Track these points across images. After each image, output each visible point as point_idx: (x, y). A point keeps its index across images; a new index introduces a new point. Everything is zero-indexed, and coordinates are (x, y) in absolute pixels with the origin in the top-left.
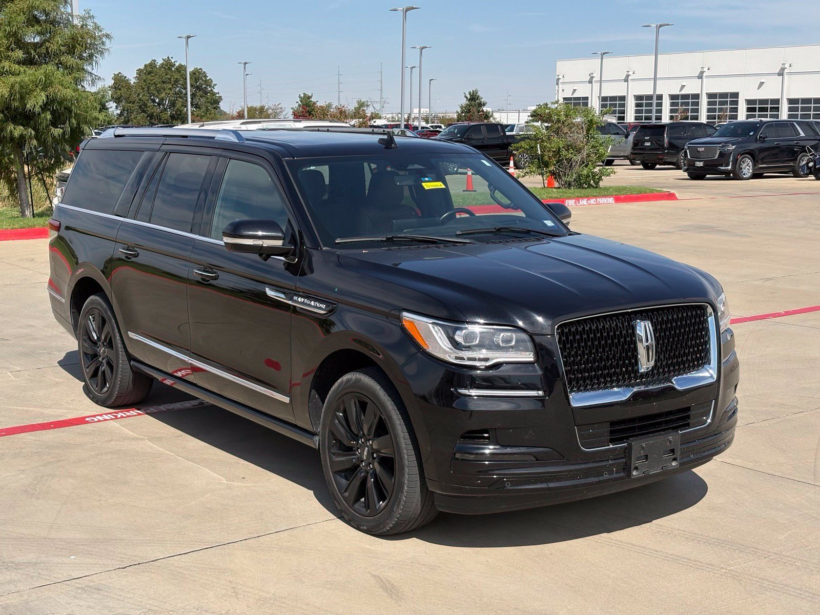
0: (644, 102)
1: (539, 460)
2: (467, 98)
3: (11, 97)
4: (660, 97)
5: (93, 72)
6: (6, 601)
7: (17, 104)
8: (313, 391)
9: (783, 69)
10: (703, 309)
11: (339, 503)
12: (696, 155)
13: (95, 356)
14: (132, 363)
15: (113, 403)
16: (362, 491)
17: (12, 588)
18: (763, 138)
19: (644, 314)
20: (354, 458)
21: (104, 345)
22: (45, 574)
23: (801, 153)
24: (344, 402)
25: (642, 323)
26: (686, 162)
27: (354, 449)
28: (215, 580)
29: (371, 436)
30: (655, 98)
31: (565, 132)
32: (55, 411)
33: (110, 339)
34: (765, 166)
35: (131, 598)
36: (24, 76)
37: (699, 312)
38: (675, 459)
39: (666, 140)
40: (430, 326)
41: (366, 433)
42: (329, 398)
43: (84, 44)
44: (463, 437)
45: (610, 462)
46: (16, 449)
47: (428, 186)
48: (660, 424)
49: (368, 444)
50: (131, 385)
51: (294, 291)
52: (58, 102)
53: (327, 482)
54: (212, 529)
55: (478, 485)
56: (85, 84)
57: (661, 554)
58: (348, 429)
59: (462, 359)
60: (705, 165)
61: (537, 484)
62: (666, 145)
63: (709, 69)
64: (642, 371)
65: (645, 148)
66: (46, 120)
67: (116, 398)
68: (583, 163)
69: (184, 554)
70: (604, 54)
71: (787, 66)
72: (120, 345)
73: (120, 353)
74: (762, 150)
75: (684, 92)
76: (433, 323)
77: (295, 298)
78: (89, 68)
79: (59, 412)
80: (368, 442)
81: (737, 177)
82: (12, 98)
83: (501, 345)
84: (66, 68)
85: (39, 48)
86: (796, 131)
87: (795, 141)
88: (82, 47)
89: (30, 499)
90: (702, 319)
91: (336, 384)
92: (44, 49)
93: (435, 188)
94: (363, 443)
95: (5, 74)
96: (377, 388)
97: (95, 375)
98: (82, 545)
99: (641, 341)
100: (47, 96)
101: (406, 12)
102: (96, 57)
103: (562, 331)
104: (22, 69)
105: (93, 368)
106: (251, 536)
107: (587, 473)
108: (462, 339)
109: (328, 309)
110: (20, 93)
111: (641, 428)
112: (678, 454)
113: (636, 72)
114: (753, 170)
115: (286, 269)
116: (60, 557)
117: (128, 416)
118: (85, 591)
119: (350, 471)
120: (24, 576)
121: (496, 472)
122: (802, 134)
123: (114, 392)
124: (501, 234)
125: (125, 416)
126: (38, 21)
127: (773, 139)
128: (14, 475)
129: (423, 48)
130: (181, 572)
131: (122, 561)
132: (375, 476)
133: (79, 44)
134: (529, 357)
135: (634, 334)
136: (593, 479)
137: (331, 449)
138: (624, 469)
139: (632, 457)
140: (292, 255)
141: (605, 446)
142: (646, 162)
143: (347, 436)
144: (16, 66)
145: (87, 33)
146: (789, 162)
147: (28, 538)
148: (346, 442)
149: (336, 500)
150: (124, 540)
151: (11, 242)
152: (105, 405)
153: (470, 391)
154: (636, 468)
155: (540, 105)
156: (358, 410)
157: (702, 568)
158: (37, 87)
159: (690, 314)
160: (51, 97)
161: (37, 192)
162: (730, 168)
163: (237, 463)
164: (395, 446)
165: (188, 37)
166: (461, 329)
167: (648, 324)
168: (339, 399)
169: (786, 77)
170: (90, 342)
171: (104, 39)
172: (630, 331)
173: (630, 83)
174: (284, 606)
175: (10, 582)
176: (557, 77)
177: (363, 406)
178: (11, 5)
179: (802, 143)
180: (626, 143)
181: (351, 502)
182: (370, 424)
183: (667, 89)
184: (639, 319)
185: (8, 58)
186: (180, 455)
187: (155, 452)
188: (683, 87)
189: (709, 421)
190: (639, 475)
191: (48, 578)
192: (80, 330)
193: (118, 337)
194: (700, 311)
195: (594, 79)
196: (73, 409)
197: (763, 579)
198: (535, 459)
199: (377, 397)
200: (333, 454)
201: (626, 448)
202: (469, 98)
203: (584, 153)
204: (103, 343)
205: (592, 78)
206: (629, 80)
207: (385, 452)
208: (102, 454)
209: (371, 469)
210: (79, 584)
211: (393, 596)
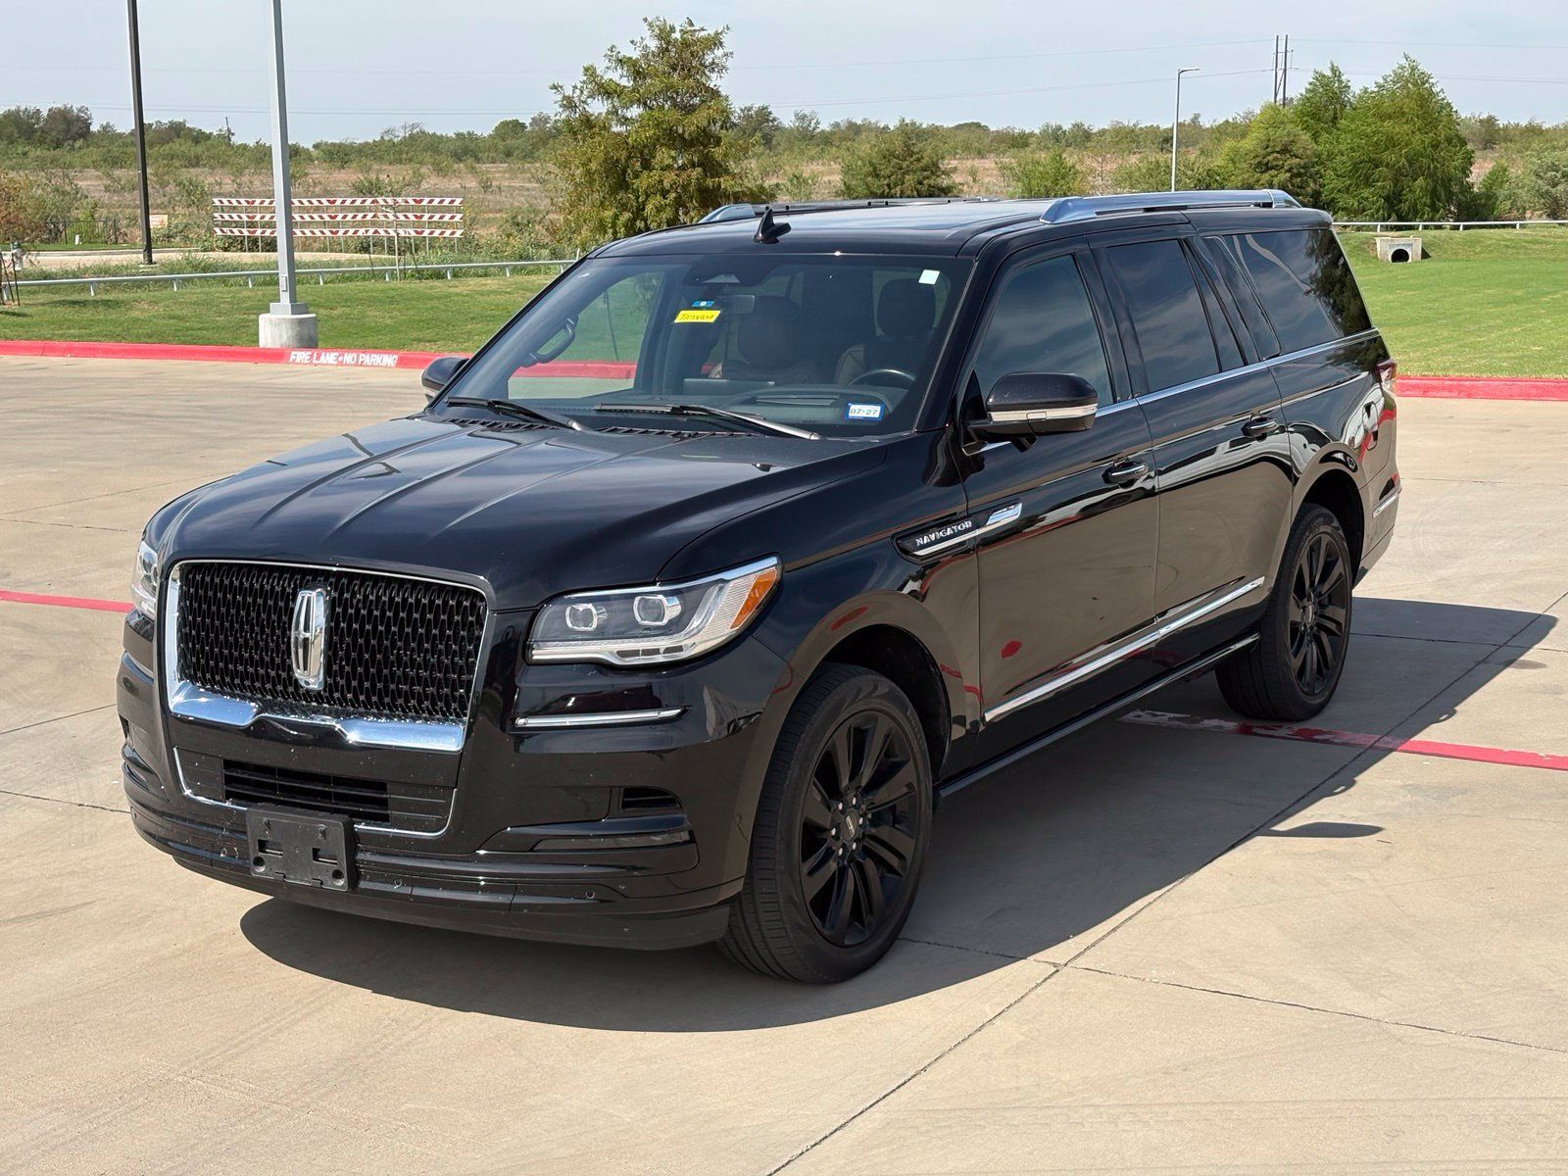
38: (339, 872)
48: (325, 796)
107: (195, 838)
111: (285, 790)
112: (342, 865)
136: (204, 852)
141: (218, 801)
154: (262, 861)
189: (445, 828)
190: (268, 875)
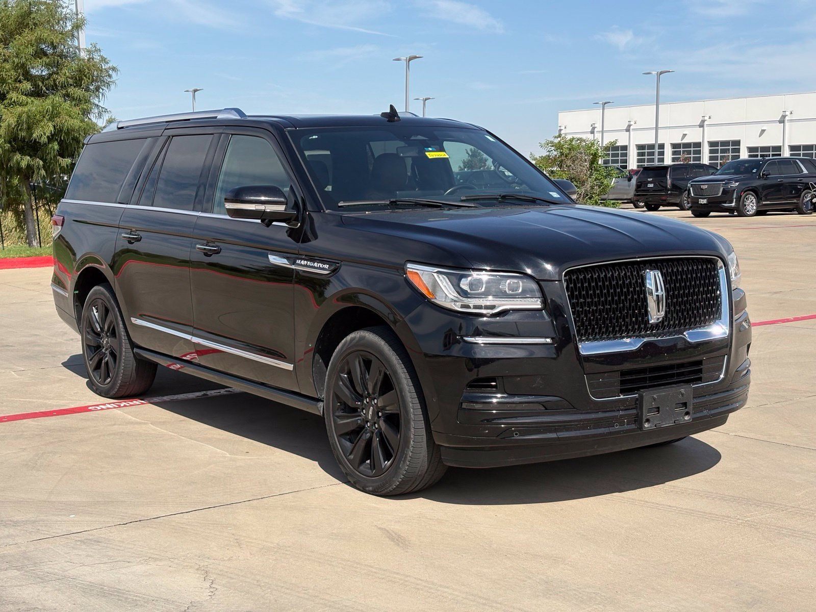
0: (646, 151)
1: (547, 408)
2: (469, 154)
3: (18, 127)
4: (662, 146)
5: (100, 104)
6: (3, 551)
7: (24, 134)
8: (317, 356)
9: (784, 117)
10: (713, 264)
11: (344, 466)
12: (700, 193)
13: (98, 347)
14: (135, 350)
15: (116, 393)
16: (367, 453)
17: (10, 541)
18: (767, 175)
19: (653, 265)
20: (359, 419)
21: (107, 336)
22: (44, 529)
23: (804, 190)
24: (348, 363)
25: (651, 272)
26: (689, 200)
27: (359, 410)
28: (218, 533)
29: (376, 395)
30: (657, 147)
31: (569, 165)
32: (58, 402)
33: (114, 329)
34: (769, 202)
35: (132, 549)
36: (31, 105)
37: (709, 266)
38: (687, 413)
39: (669, 182)
40: (435, 275)
41: (371, 391)
42: (333, 360)
43: (91, 76)
44: (470, 385)
45: (621, 413)
46: (18, 432)
47: (431, 155)
48: (672, 376)
49: (373, 403)
50: (134, 374)
51: (297, 254)
52: (65, 133)
53: (332, 447)
54: (215, 493)
55: (486, 435)
56: (92, 116)
57: (675, 508)
58: (352, 390)
59: (468, 307)
60: (709, 202)
61: (547, 433)
62: (668, 187)
63: (710, 118)
64: (652, 322)
65: (648, 190)
66: (54, 150)
67: (119, 388)
68: (587, 195)
69: (187, 512)
70: (605, 103)
71: (788, 113)
72: (123, 333)
73: (123, 341)
74: (765, 187)
75: (686, 141)
76: (437, 272)
77: (298, 262)
78: (96, 101)
79: (62, 402)
80: (373, 401)
81: (742, 214)
82: (20, 127)
83: (508, 292)
84: (73, 99)
85: (46, 80)
86: (799, 168)
87: (798, 178)
88: (89, 79)
89: (30, 471)
90: (713, 273)
91: (340, 345)
92: (51, 81)
93: (439, 157)
94: (367, 403)
95: (13, 105)
96: (381, 343)
97: (97, 367)
98: (83, 506)
99: (651, 294)
100: (54, 126)
101: (409, 61)
102: (103, 89)
103: (570, 279)
104: (29, 101)
105: (96, 359)
106: (255, 498)
107: (597, 423)
108: (468, 286)
109: (332, 268)
110: (28, 123)
111: (652, 379)
112: (690, 408)
113: (637, 122)
114: (757, 207)
115: (289, 236)
116: (60, 516)
117: (131, 405)
118: (85, 543)
119: (354, 434)
120: (23, 532)
121: (504, 421)
122: (805, 171)
123: (117, 381)
124: (507, 201)
125: (128, 405)
126: (45, 54)
127: (776, 177)
128: (15, 453)
129: (426, 99)
130: (182, 526)
131: (124, 519)
132: (381, 435)
133: (85, 76)
134: (536, 304)
135: (643, 284)
136: (603, 429)
137: (335, 412)
138: (635, 421)
139: (644, 408)
140: (295, 220)
141: (615, 397)
142: (649, 203)
143: (352, 397)
144: (24, 97)
145: (93, 66)
146: (791, 199)
147: (27, 502)
148: (350, 404)
149: (340, 463)
150: (125, 502)
151: (17, 270)
152: (109, 396)
153: (477, 339)
154: (648, 420)
155: (542, 156)
156: (363, 368)
157: (718, 519)
158: (44, 117)
159: (700, 267)
160: (58, 127)
161: (45, 228)
162: (733, 204)
163: (241, 441)
164: (401, 400)
165: (195, 91)
166: (466, 276)
167: (658, 274)
168: (343, 360)
169: (787, 124)
170: (93, 334)
171: (111, 72)
172: (639, 281)
173: (632, 132)
174: (288, 553)
175: (8, 536)
176: (559, 128)
177: (367, 364)
178: (20, 37)
179: (805, 180)
180: (629, 186)
181: (357, 465)
182: (375, 381)
183: (668, 138)
184: (649, 269)
185: (16, 89)
186: (184, 435)
187: (158, 433)
188: (685, 135)
189: (722, 376)
190: (651, 427)
191: (47, 533)
192: (83, 324)
193: (121, 325)
194: (711, 266)
195: (596, 130)
196: (76, 400)
197: (781, 528)
198: (544, 409)
199: (381, 352)
200: (338, 417)
201: (637, 399)
202: (471, 154)
203: (588, 186)
204: (107, 334)
205: (594, 128)
206: (631, 130)
207: (390, 410)
208: (104, 435)
209: (377, 428)
210: (79, 537)
211: (400, 544)
